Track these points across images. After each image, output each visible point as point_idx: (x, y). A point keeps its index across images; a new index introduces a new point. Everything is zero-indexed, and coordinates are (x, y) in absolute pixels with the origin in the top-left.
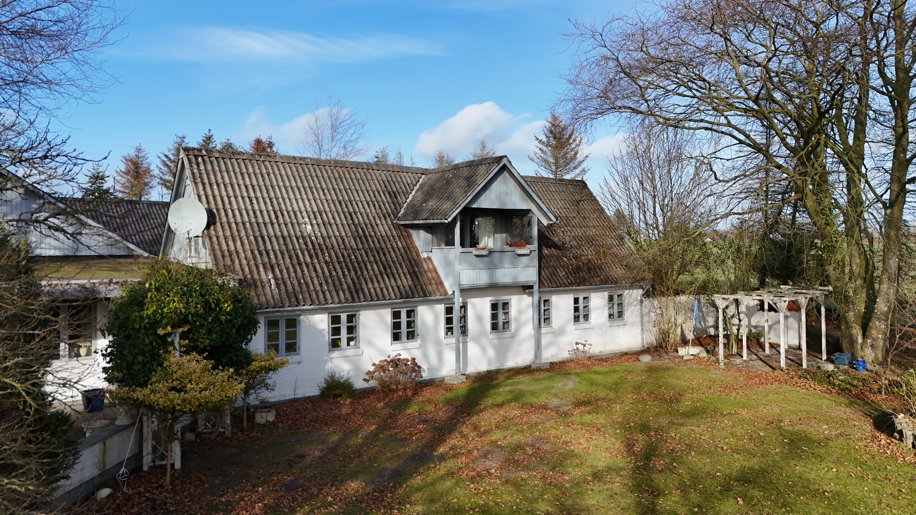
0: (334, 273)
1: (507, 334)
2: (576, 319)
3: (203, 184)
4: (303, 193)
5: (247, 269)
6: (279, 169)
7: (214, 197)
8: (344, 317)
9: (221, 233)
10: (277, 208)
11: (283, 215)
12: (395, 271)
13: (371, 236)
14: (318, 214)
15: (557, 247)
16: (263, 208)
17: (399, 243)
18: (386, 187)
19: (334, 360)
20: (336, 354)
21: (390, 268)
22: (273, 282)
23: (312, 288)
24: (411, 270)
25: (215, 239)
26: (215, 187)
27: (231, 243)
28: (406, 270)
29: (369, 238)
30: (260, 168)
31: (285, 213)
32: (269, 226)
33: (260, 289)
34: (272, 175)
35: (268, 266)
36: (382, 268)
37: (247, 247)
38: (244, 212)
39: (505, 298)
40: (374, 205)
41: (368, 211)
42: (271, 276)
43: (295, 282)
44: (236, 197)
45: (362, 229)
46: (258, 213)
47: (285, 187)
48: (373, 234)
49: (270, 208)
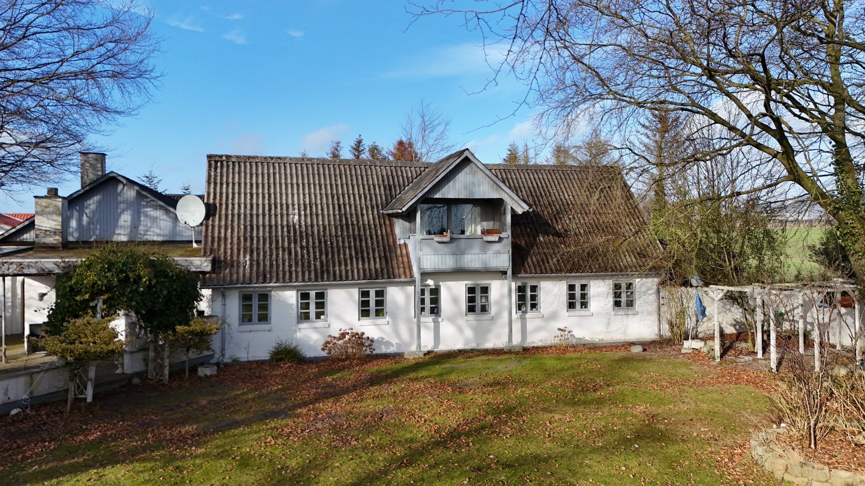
0: (306, 256)
1: (485, 317)
2: (571, 306)
3: (215, 184)
4: (301, 188)
5: (229, 252)
6: (285, 169)
7: (221, 194)
8: (313, 294)
9: (217, 223)
10: (273, 201)
11: (276, 207)
12: (365, 255)
13: (353, 225)
14: (308, 206)
15: (557, 234)
16: (260, 202)
17: (379, 231)
18: (383, 181)
19: (302, 331)
20: (305, 325)
21: (362, 252)
22: (248, 263)
23: (281, 268)
24: (383, 255)
25: (210, 228)
26: (225, 186)
27: (223, 231)
28: (377, 255)
29: (350, 227)
30: (268, 169)
31: (279, 206)
32: (261, 217)
33: (235, 268)
34: (277, 175)
35: (249, 250)
36: (353, 253)
37: (236, 234)
38: (242, 206)
39: (484, 282)
40: (366, 198)
41: (358, 202)
42: (248, 258)
43: (268, 263)
44: (239, 194)
45: (346, 218)
46: (255, 206)
47: (286, 184)
48: (355, 222)
49: (267, 202)
